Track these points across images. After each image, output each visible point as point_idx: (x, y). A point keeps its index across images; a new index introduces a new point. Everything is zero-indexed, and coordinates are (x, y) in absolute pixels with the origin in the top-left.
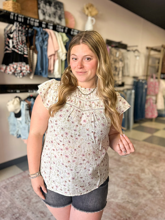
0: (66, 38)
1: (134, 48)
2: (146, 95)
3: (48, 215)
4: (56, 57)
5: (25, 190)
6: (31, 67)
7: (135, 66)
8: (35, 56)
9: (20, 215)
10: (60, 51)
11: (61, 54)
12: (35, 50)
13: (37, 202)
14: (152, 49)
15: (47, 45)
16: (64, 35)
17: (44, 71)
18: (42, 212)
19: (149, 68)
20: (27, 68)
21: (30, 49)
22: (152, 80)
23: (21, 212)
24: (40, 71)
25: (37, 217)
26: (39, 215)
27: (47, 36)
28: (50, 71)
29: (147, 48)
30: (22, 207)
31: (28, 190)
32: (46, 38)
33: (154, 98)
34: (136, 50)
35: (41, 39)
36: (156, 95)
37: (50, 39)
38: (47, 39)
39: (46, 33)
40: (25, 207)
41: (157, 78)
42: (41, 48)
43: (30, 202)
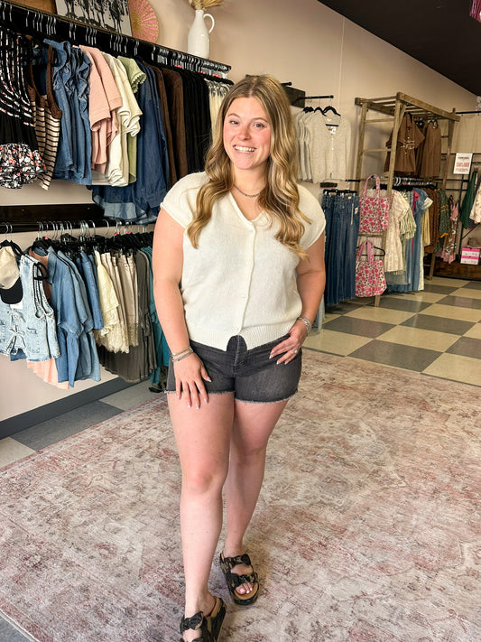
0: (137, 72)
1: (324, 104)
2: (357, 235)
3: (119, 551)
4: (114, 129)
6: (45, 157)
7: (326, 151)
8: (54, 124)
9: (45, 558)
10: (125, 107)
11: (126, 118)
12: (52, 107)
13: (85, 524)
14: (372, 105)
15: (86, 92)
16: (132, 63)
17: (82, 169)
18: (102, 546)
19: (363, 157)
20: (34, 159)
21: (38, 105)
22: (371, 193)
23: (44, 549)
24: (71, 166)
25: (92, 557)
26: (96, 554)
27: (85, 66)
28: (97, 167)
29: (358, 102)
30: (48, 538)
32: (82, 72)
33: (377, 242)
34: (329, 108)
35: (67, 72)
36: (383, 235)
37: (94, 75)
38: (85, 75)
39: (81, 58)
40: (55, 537)
41: (384, 187)
42: (70, 99)
43: (66, 524)
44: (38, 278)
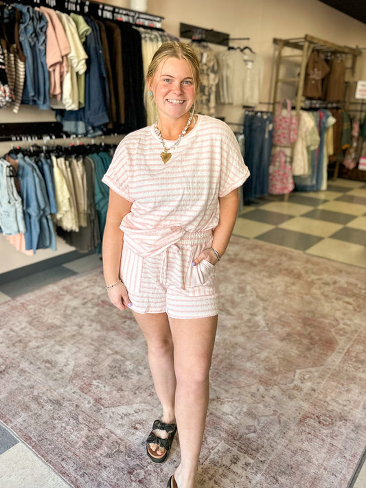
0: (84, 27)
1: (243, 44)
2: (272, 146)
3: (59, 365)
4: (65, 69)
5: (16, 329)
6: (14, 90)
7: (243, 82)
8: (21, 65)
9: (8, 367)
10: (73, 54)
11: (75, 62)
12: (19, 53)
13: (38, 347)
14: (287, 43)
15: (45, 41)
16: (81, 19)
17: (42, 98)
18: (47, 362)
19: (280, 84)
20: (5, 92)
21: (9, 52)
22: (285, 113)
23: (8, 362)
24: (33, 96)
25: (39, 368)
26: (42, 366)
27: (43, 23)
28: (55, 96)
29: (275, 41)
30: (12, 355)
31: (22, 329)
32: (41, 29)
33: (288, 152)
34: (246, 48)
35: (30, 29)
36: (292, 146)
37: (50, 30)
38: (43, 30)
39: (41, 17)
40: (16, 355)
41: (293, 108)
42: (33, 48)
43: (25, 347)
44: (11, 176)
